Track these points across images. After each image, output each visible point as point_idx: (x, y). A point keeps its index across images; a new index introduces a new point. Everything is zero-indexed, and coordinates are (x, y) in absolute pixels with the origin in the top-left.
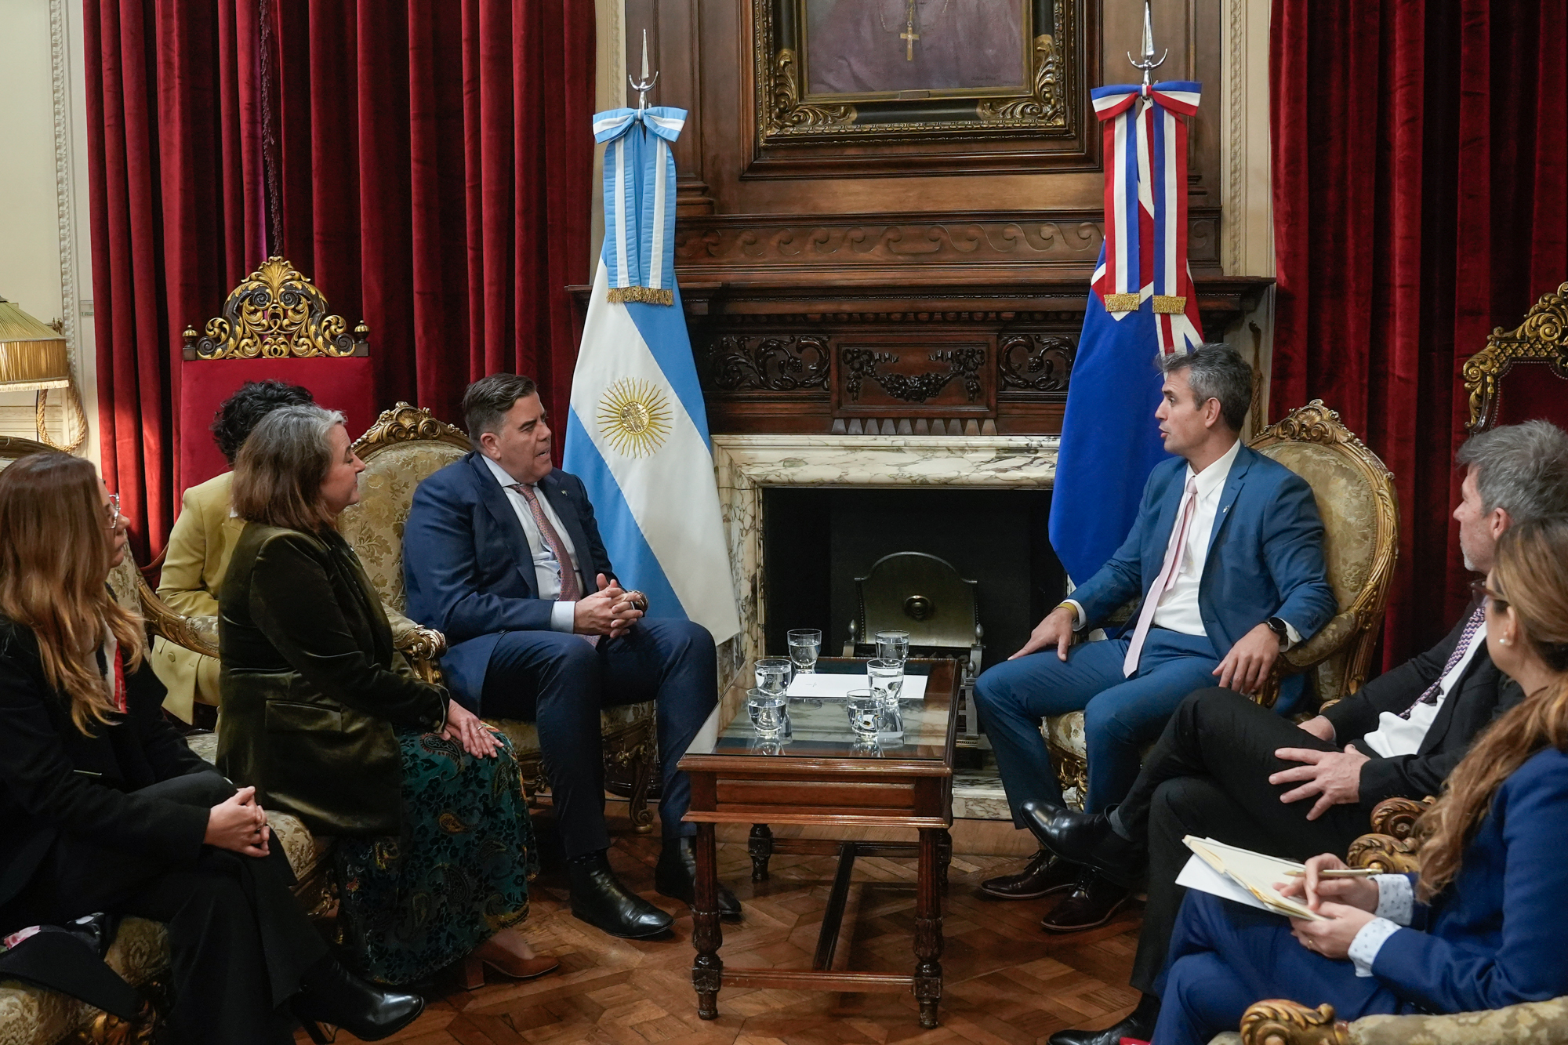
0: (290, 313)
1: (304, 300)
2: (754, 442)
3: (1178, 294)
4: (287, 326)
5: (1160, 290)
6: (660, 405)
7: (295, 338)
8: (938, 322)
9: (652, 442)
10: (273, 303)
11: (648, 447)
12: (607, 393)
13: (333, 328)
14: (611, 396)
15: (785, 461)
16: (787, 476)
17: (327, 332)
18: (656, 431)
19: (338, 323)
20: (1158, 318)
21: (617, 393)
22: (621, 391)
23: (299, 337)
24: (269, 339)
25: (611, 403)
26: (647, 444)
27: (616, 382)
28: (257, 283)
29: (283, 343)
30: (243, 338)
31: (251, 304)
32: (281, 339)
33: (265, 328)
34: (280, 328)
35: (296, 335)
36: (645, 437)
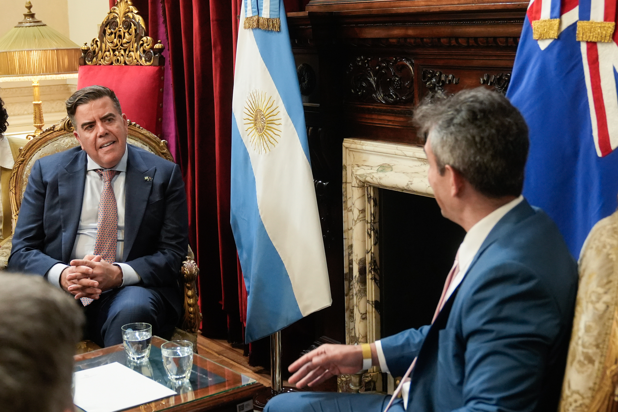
0: (126, 35)
1: (133, 25)
2: (364, 147)
3: (606, 19)
4: (124, 43)
5: (585, 15)
6: (274, 113)
7: (127, 53)
9: (268, 142)
10: (119, 28)
11: (265, 146)
12: (247, 101)
13: (145, 45)
14: (249, 103)
15: (381, 166)
16: (377, 179)
17: (142, 48)
18: (272, 134)
19: (147, 42)
20: (584, 48)
21: (252, 102)
22: (254, 100)
23: (130, 51)
24: (117, 53)
25: (249, 109)
26: (265, 143)
27: (251, 92)
28: (114, 14)
29: (122, 55)
30: (105, 52)
31: (110, 29)
32: (122, 52)
33: (115, 45)
34: (121, 45)
35: (128, 50)
36: (264, 138)
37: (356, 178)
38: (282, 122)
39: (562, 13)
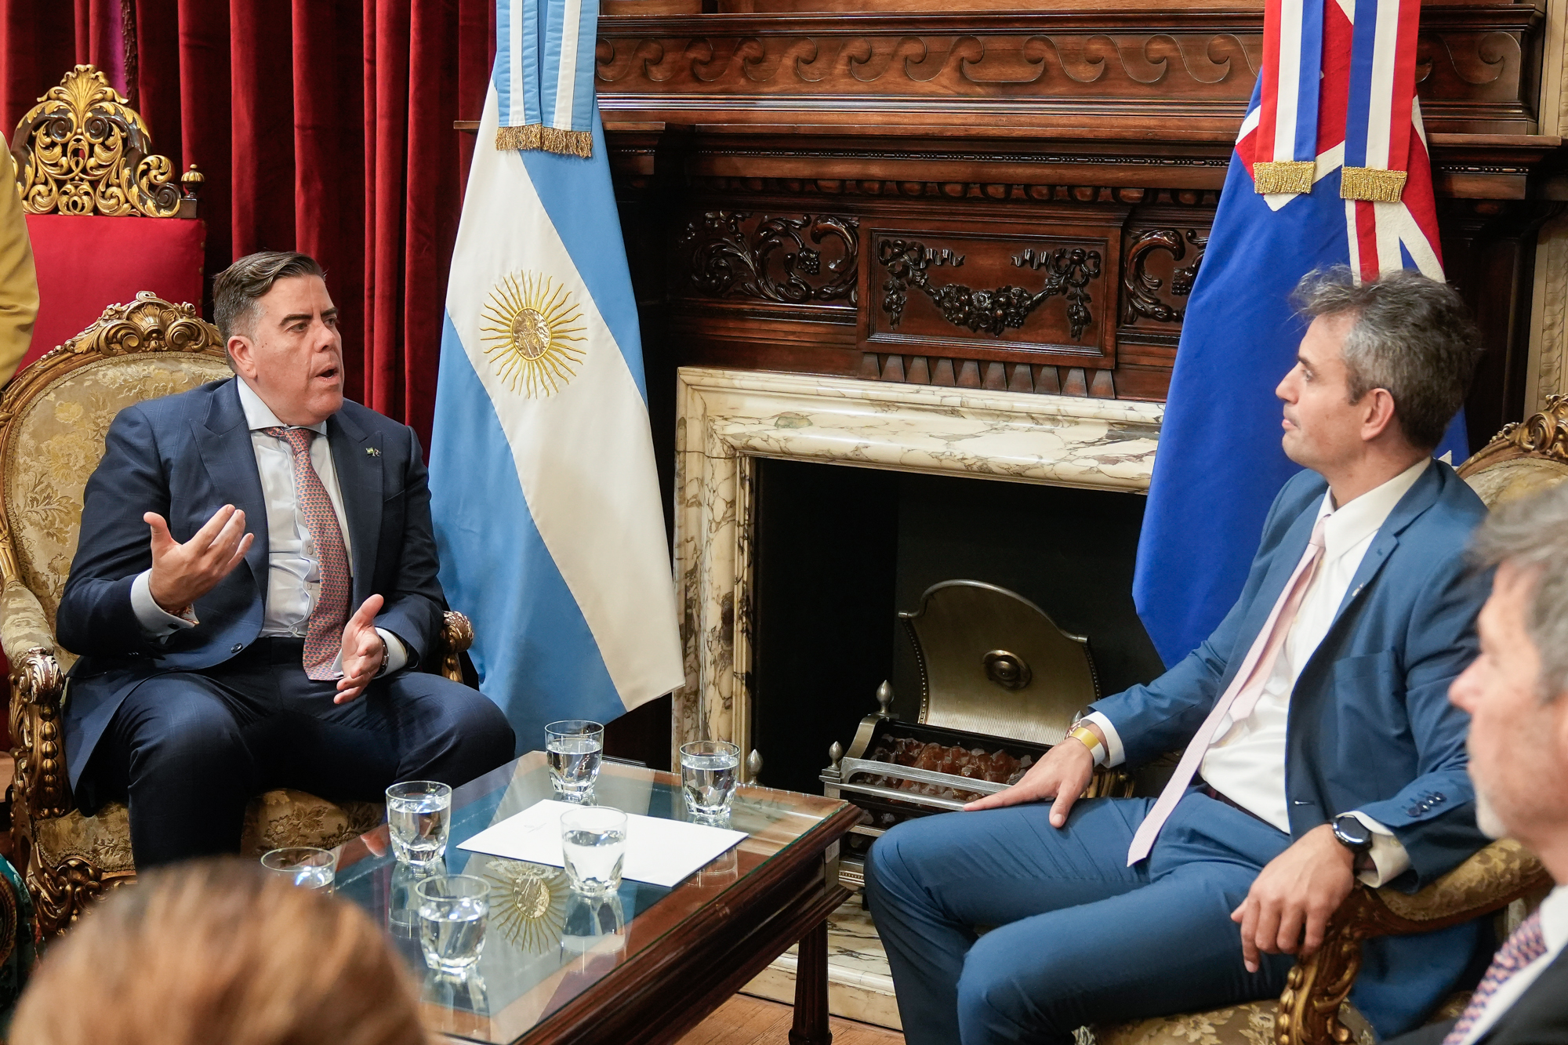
0: (97, 149)
1: (116, 130)
2: (737, 383)
3: (1392, 166)
4: (91, 168)
5: (1356, 156)
6: (568, 317)
7: (101, 188)
8: (1017, 201)
9: (554, 375)
10: (76, 134)
11: (547, 382)
12: (495, 293)
13: (153, 173)
14: (500, 298)
15: (781, 417)
16: (778, 441)
17: (145, 180)
18: (562, 358)
19: (160, 167)
20: (1350, 210)
21: (508, 294)
22: (514, 291)
23: (108, 186)
24: (69, 187)
25: (499, 309)
26: (546, 377)
27: (507, 276)
28: (58, 103)
29: (87, 194)
30: (34, 184)
31: (47, 134)
32: (86, 187)
33: (64, 170)
34: (84, 171)
35: (103, 182)
36: (543, 365)
37: (723, 441)
38: (590, 334)
39: (1320, 148)
